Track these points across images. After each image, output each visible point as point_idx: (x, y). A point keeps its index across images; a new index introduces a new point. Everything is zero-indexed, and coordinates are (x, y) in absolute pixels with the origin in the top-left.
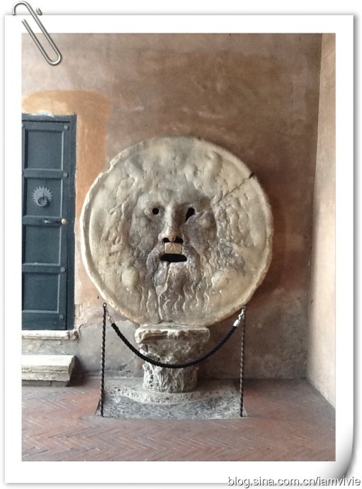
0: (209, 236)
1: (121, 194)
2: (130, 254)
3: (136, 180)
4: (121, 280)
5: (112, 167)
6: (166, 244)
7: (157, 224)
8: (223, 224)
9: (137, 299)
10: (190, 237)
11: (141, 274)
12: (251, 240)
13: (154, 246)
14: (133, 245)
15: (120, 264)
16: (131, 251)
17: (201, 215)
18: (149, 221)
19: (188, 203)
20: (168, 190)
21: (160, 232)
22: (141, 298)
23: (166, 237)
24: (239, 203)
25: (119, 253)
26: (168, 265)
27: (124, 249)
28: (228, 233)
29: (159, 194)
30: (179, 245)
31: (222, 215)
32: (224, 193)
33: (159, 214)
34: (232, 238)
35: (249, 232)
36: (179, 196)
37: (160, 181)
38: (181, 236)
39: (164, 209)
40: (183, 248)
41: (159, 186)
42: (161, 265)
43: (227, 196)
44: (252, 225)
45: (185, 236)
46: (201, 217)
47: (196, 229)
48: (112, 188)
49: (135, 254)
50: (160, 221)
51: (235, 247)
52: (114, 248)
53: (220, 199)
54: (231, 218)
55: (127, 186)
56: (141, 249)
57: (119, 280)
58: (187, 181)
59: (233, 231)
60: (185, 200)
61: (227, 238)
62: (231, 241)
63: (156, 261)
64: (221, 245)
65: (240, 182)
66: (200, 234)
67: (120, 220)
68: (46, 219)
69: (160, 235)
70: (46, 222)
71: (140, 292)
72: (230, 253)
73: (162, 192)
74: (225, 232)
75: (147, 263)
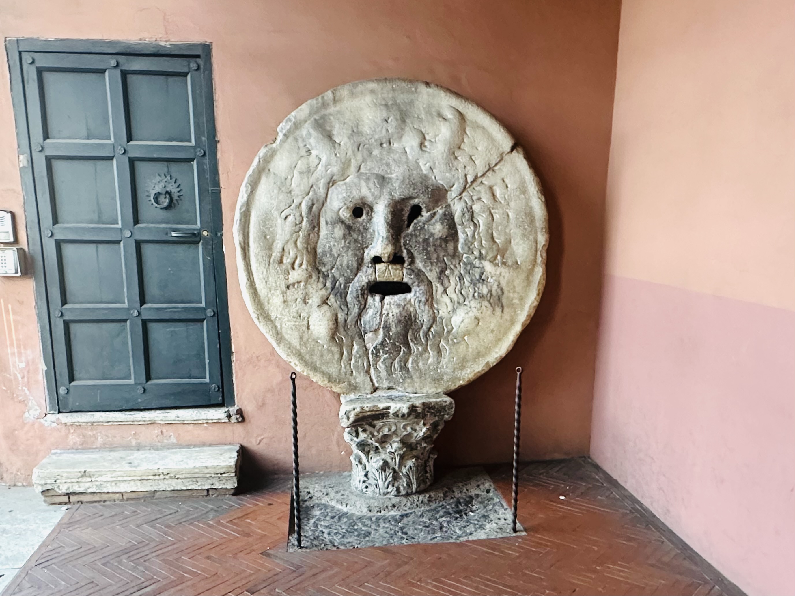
0: (446, 250)
1: (299, 185)
2: (320, 285)
3: (324, 159)
4: (308, 328)
5: (280, 136)
6: (378, 266)
7: (362, 234)
8: (469, 231)
9: (337, 356)
10: (415, 254)
11: (341, 317)
12: (513, 254)
13: (358, 269)
14: (324, 270)
15: (305, 302)
16: (321, 279)
17: (433, 215)
18: (349, 228)
19: (411, 198)
20: (377, 176)
21: (367, 248)
22: (342, 354)
23: (378, 255)
24: (494, 195)
25: (302, 284)
26: (382, 299)
27: (310, 277)
28: (476, 244)
29: (363, 184)
30: (398, 267)
31: (467, 216)
32: (470, 179)
33: (364, 217)
34: (484, 252)
35: (510, 242)
36: (396, 185)
37: (364, 161)
38: (402, 252)
39: (372, 209)
40: (405, 271)
41: (362, 170)
42: (370, 300)
43: (474, 185)
44: (514, 231)
45: (409, 252)
46: (433, 220)
47: (426, 240)
48: (283, 175)
49: (329, 284)
50: (366, 229)
51: (488, 266)
52: (295, 275)
53: (465, 189)
54: (482, 219)
55: (308, 171)
56: (337, 275)
57: (305, 328)
58: (407, 158)
59: (483, 242)
60: (407, 193)
61: (476, 253)
62: (481, 257)
63: (362, 295)
64: (465, 264)
65: (494, 159)
66: (431, 249)
67: (301, 228)
68: (175, 230)
69: (366, 251)
70: (174, 234)
71: (340, 345)
72: (481, 277)
73: (368, 179)
74: (472, 243)
75: (349, 298)
